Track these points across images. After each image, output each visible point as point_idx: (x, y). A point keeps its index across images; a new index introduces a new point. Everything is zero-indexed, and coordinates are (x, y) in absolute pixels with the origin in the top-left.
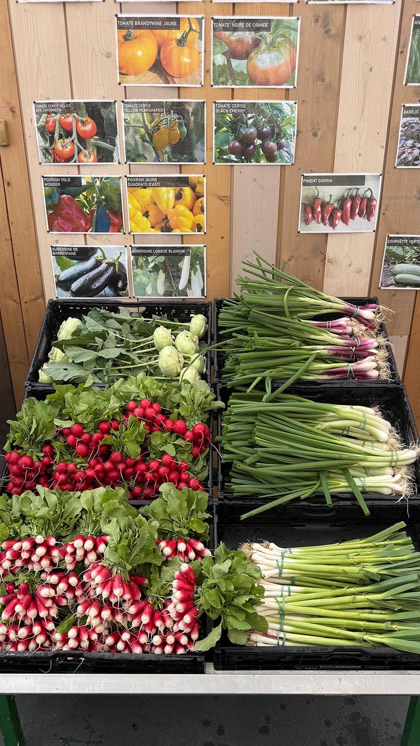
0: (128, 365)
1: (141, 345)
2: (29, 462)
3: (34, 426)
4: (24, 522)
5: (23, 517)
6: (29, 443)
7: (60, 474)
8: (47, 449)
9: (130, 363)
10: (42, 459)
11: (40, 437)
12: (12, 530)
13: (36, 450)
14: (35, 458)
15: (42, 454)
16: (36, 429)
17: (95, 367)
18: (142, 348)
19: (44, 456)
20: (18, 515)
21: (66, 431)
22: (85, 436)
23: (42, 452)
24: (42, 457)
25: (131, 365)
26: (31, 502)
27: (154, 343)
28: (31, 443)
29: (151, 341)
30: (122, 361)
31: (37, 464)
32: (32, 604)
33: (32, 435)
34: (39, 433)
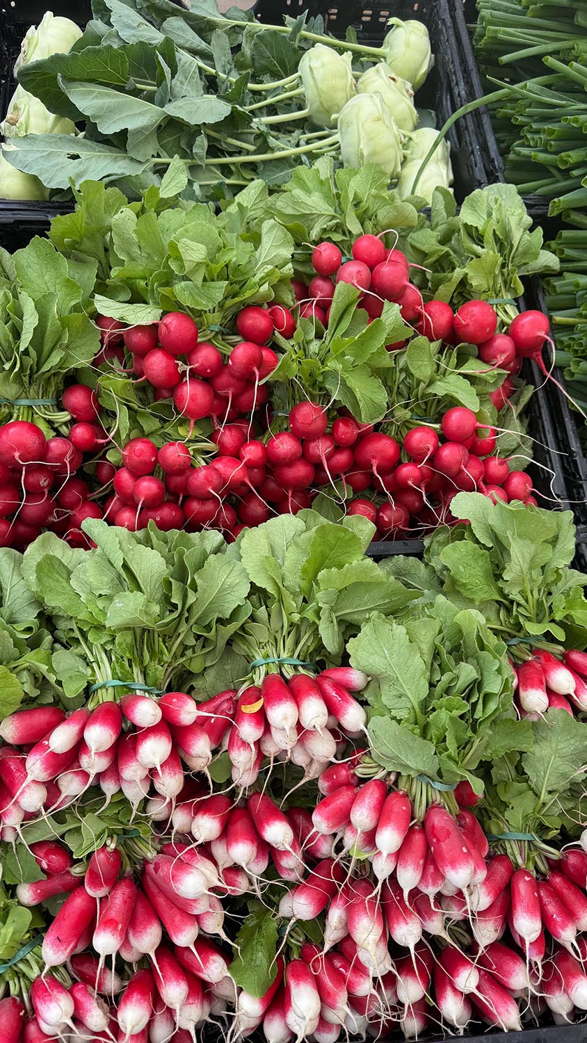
0: (248, 153)
1: (269, 101)
2: (30, 440)
3: (30, 321)
4: (56, 640)
5: (48, 620)
6: (18, 379)
7: (137, 475)
8: (77, 398)
9: (252, 148)
10: (64, 430)
11: (55, 359)
12: (25, 676)
13: (40, 402)
14: (42, 426)
15: (65, 416)
16: (39, 331)
17: (159, 156)
18: (272, 110)
19: (73, 422)
20: (29, 617)
21: (138, 338)
22: (205, 357)
23: (63, 410)
24: (65, 423)
25: (256, 153)
26: (69, 573)
27: (303, 94)
28: (26, 379)
29: (292, 89)
30: (230, 140)
31: (56, 446)
32: (140, 910)
33: (26, 352)
34: (47, 347)
